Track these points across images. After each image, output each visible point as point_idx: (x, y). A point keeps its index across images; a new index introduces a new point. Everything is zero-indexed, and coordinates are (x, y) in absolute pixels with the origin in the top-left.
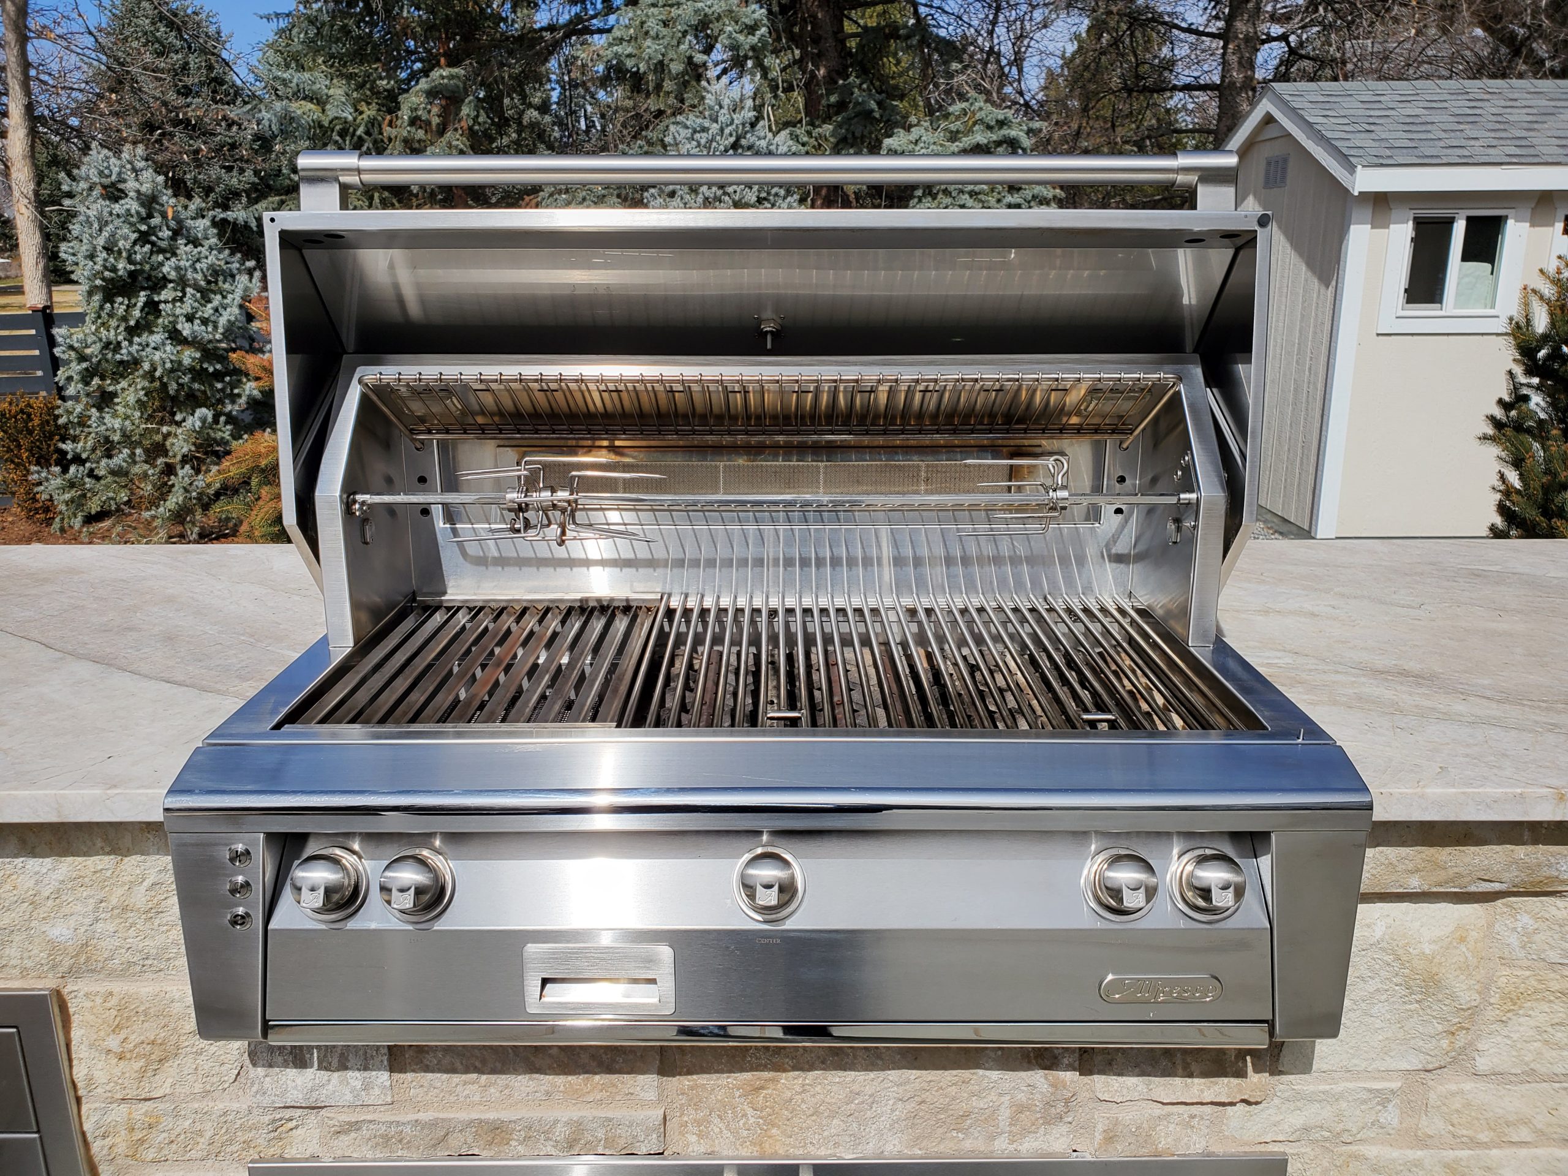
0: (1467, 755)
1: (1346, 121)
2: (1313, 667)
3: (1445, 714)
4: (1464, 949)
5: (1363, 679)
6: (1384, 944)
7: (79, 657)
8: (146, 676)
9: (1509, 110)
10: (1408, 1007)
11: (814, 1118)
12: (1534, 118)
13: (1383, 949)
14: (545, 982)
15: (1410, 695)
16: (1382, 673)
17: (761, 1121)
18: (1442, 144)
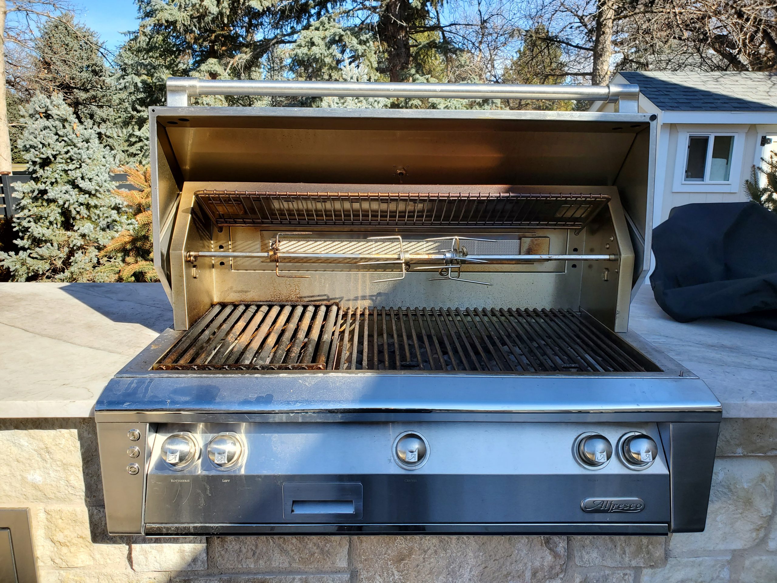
0: (764, 386)
1: (655, 90)
2: (677, 343)
3: (748, 366)
4: (764, 486)
5: (703, 349)
6: (723, 483)
7: (42, 336)
8: (79, 345)
9: (733, 86)
10: (735, 516)
11: (429, 576)
12: (746, 90)
13: (723, 486)
14: (294, 502)
15: (728, 356)
16: (712, 346)
17: (401, 578)
18: (702, 101)
